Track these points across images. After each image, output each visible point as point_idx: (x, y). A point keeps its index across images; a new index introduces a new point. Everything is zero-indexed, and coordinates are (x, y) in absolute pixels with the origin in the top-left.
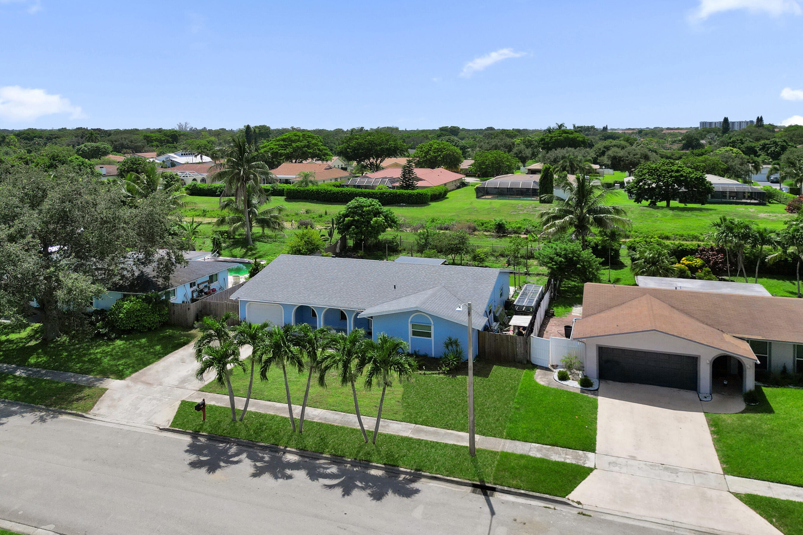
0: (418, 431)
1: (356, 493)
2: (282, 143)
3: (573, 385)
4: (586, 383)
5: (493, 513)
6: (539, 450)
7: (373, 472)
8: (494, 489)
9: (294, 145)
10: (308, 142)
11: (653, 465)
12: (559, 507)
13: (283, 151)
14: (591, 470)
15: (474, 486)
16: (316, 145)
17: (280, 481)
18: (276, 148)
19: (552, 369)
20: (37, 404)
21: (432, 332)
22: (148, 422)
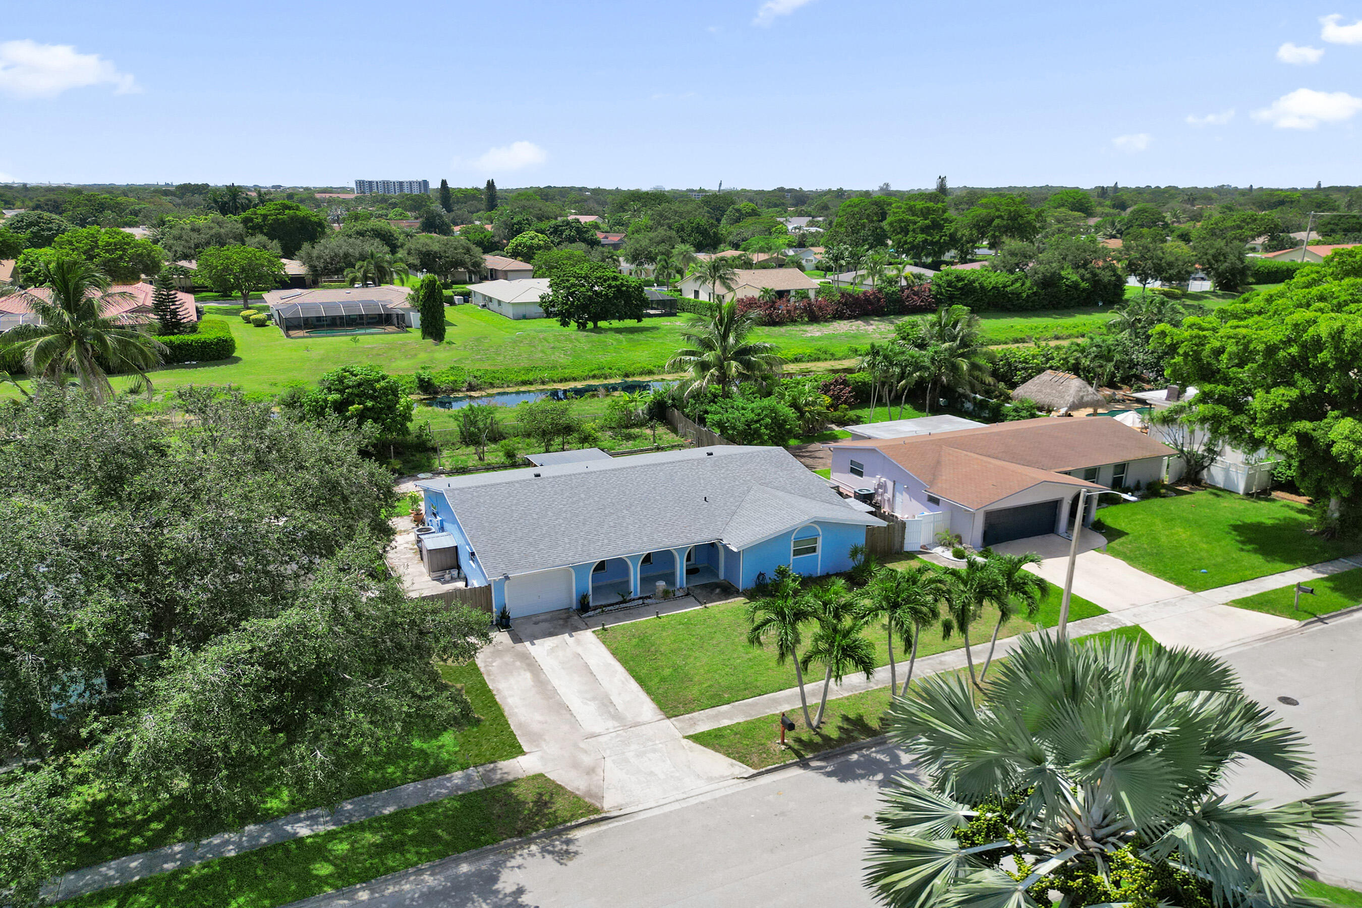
19: (924, 550)
20: (496, 841)
21: (819, 545)
22: (710, 779)
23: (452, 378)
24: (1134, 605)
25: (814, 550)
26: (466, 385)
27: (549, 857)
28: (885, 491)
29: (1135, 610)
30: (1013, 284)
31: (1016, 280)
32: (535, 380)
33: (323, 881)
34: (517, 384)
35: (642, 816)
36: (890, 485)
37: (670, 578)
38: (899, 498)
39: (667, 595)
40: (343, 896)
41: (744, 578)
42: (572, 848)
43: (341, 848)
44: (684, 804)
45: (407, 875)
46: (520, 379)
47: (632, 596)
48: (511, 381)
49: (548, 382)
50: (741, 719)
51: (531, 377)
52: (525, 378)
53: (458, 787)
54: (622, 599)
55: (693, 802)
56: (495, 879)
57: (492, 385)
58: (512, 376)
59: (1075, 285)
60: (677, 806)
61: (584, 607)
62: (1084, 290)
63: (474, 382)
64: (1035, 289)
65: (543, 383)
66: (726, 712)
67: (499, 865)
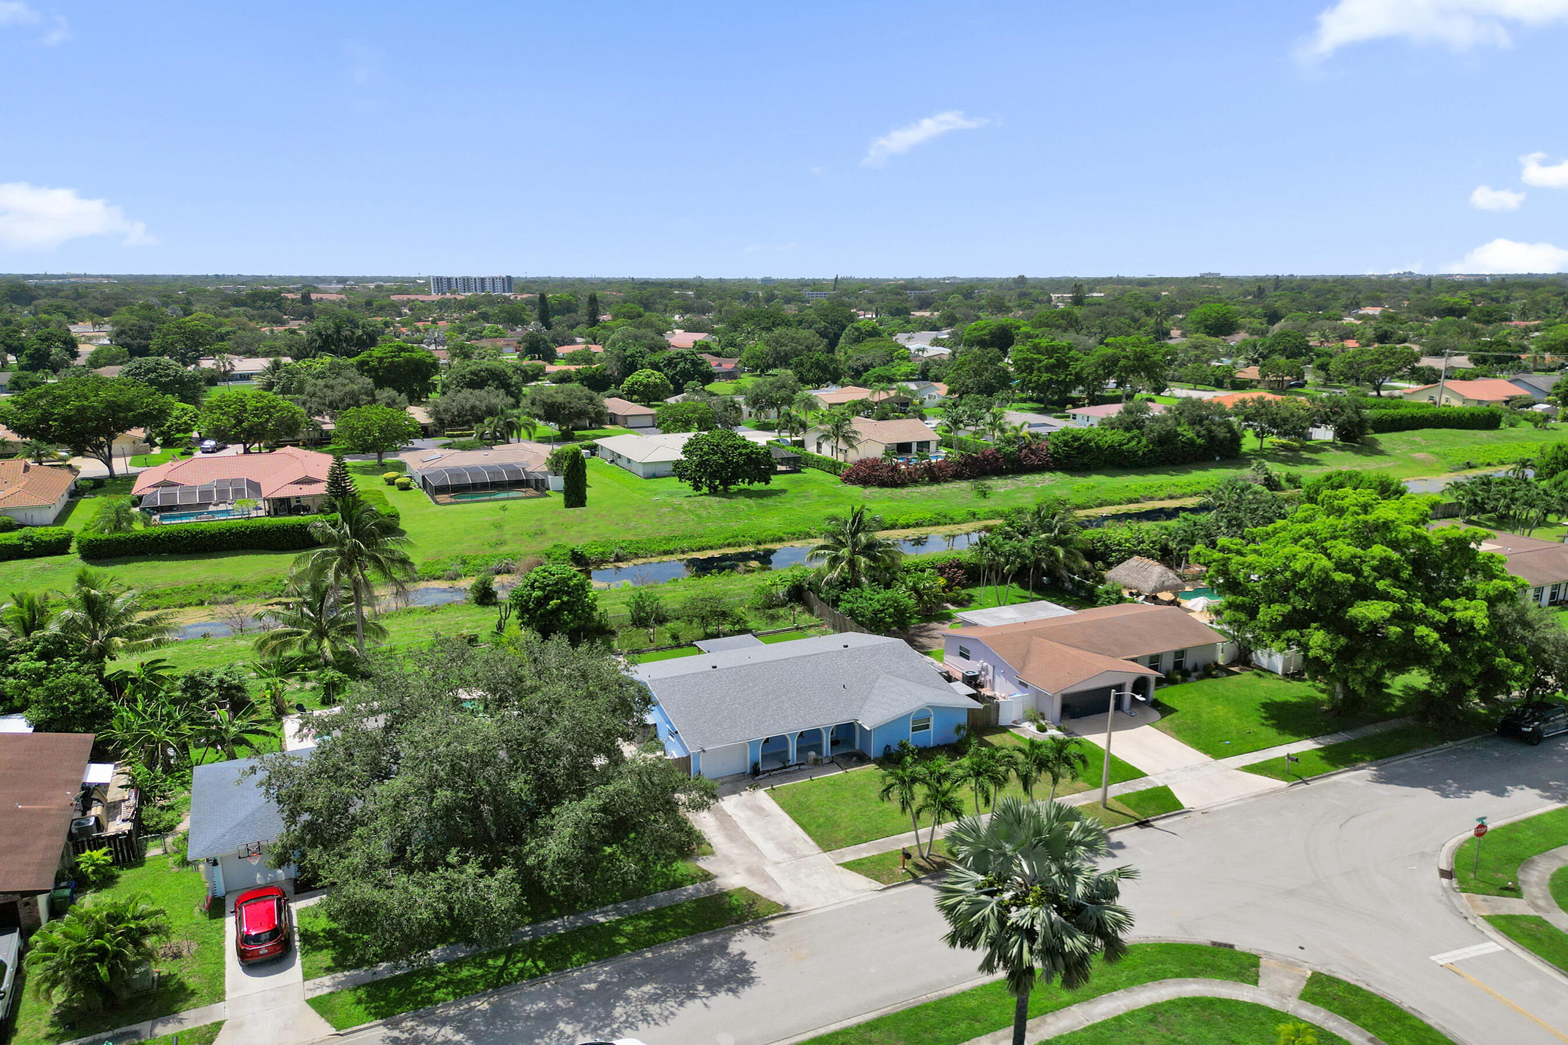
3: (1055, 733)
4: (1062, 729)
5: (1173, 835)
6: (1126, 787)
8: (1148, 822)
12: (1192, 815)
14: (1165, 787)
15: (1136, 825)
19: (1015, 725)
20: (723, 926)
21: (932, 723)
22: (855, 891)
23: (600, 550)
24: (1169, 770)
25: (927, 727)
26: (613, 555)
27: (756, 936)
28: (987, 674)
29: (1168, 774)
30: (1129, 442)
31: (1132, 438)
32: (675, 550)
33: (623, 946)
34: (659, 554)
35: (813, 913)
36: (990, 668)
37: (818, 748)
38: (998, 680)
39: (816, 762)
40: (637, 955)
41: (875, 749)
42: (770, 931)
43: (629, 928)
44: (840, 906)
45: (672, 944)
46: (662, 549)
47: (791, 763)
48: (653, 552)
49: (687, 552)
50: (875, 853)
51: (671, 546)
52: (666, 548)
53: (692, 895)
54: (782, 765)
55: (845, 904)
56: (727, 947)
57: (637, 556)
58: (654, 547)
59: (1192, 442)
60: (835, 907)
61: (755, 771)
62: (1200, 446)
63: (621, 553)
64: (1151, 447)
65: (683, 552)
66: (864, 848)
67: (727, 940)
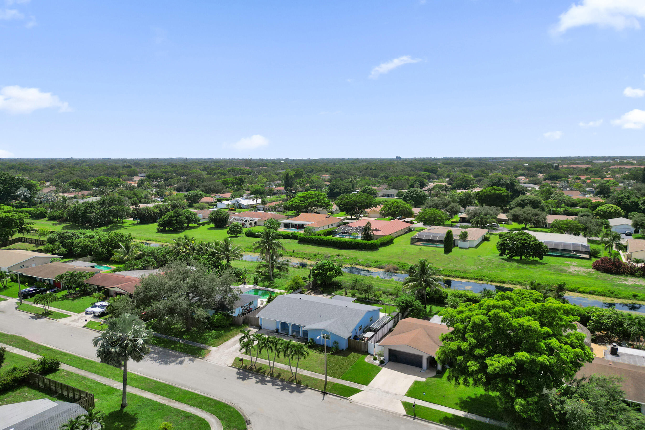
0: (312, 374)
1: (285, 391)
2: (302, 199)
3: (378, 362)
4: (382, 362)
5: (323, 399)
6: (349, 383)
7: (293, 385)
8: (327, 393)
9: (309, 200)
10: (319, 198)
11: (383, 391)
12: (344, 400)
13: (302, 205)
14: (362, 391)
15: (322, 392)
16: (323, 199)
17: (263, 385)
18: (299, 203)
20: (189, 354)
21: (330, 338)
27: (190, 359)
33: (170, 347)
42: (193, 360)
43: (179, 346)
47: (289, 334)
53: (201, 346)
54: (285, 333)
56: (181, 357)
61: (277, 332)
